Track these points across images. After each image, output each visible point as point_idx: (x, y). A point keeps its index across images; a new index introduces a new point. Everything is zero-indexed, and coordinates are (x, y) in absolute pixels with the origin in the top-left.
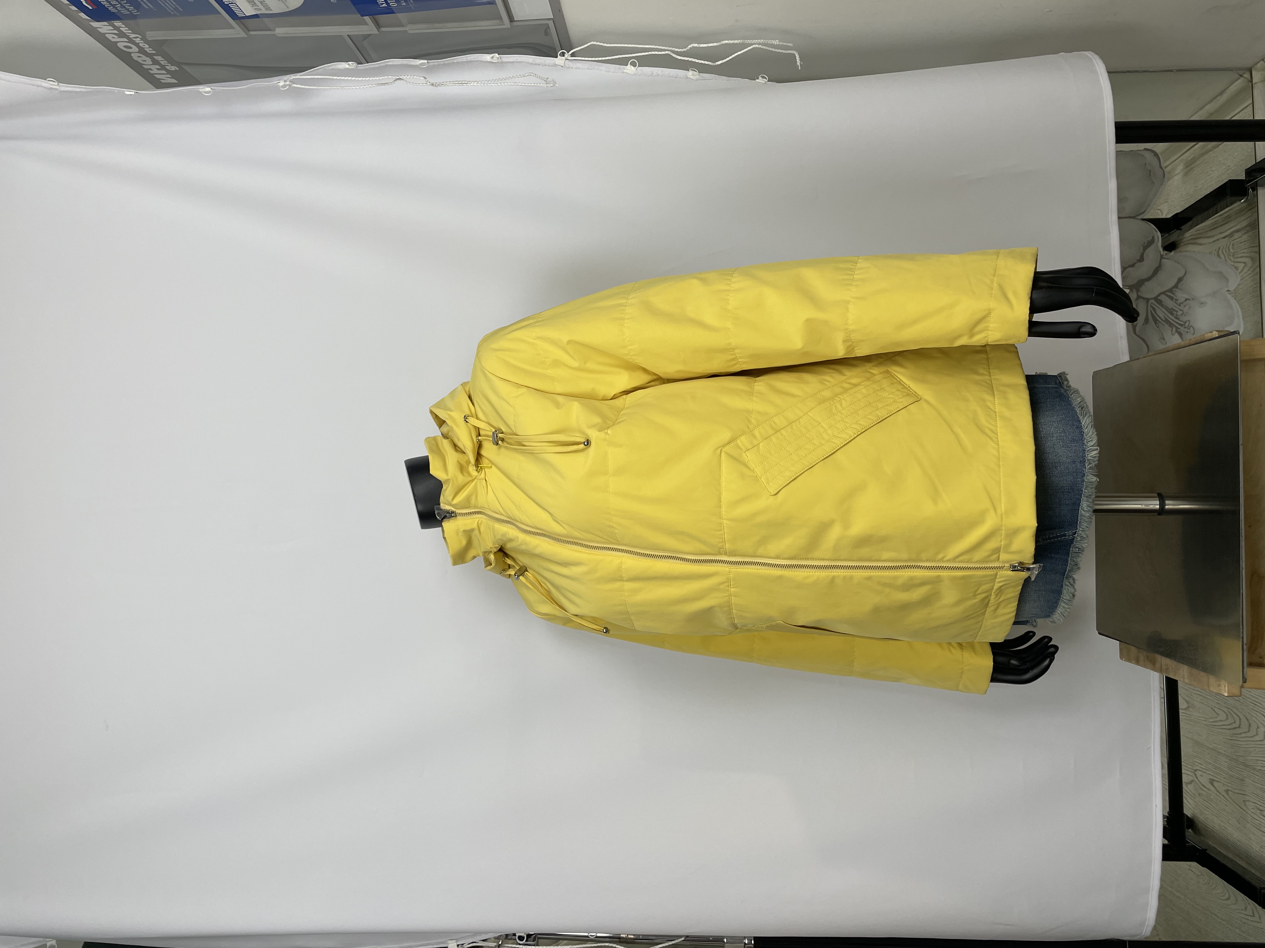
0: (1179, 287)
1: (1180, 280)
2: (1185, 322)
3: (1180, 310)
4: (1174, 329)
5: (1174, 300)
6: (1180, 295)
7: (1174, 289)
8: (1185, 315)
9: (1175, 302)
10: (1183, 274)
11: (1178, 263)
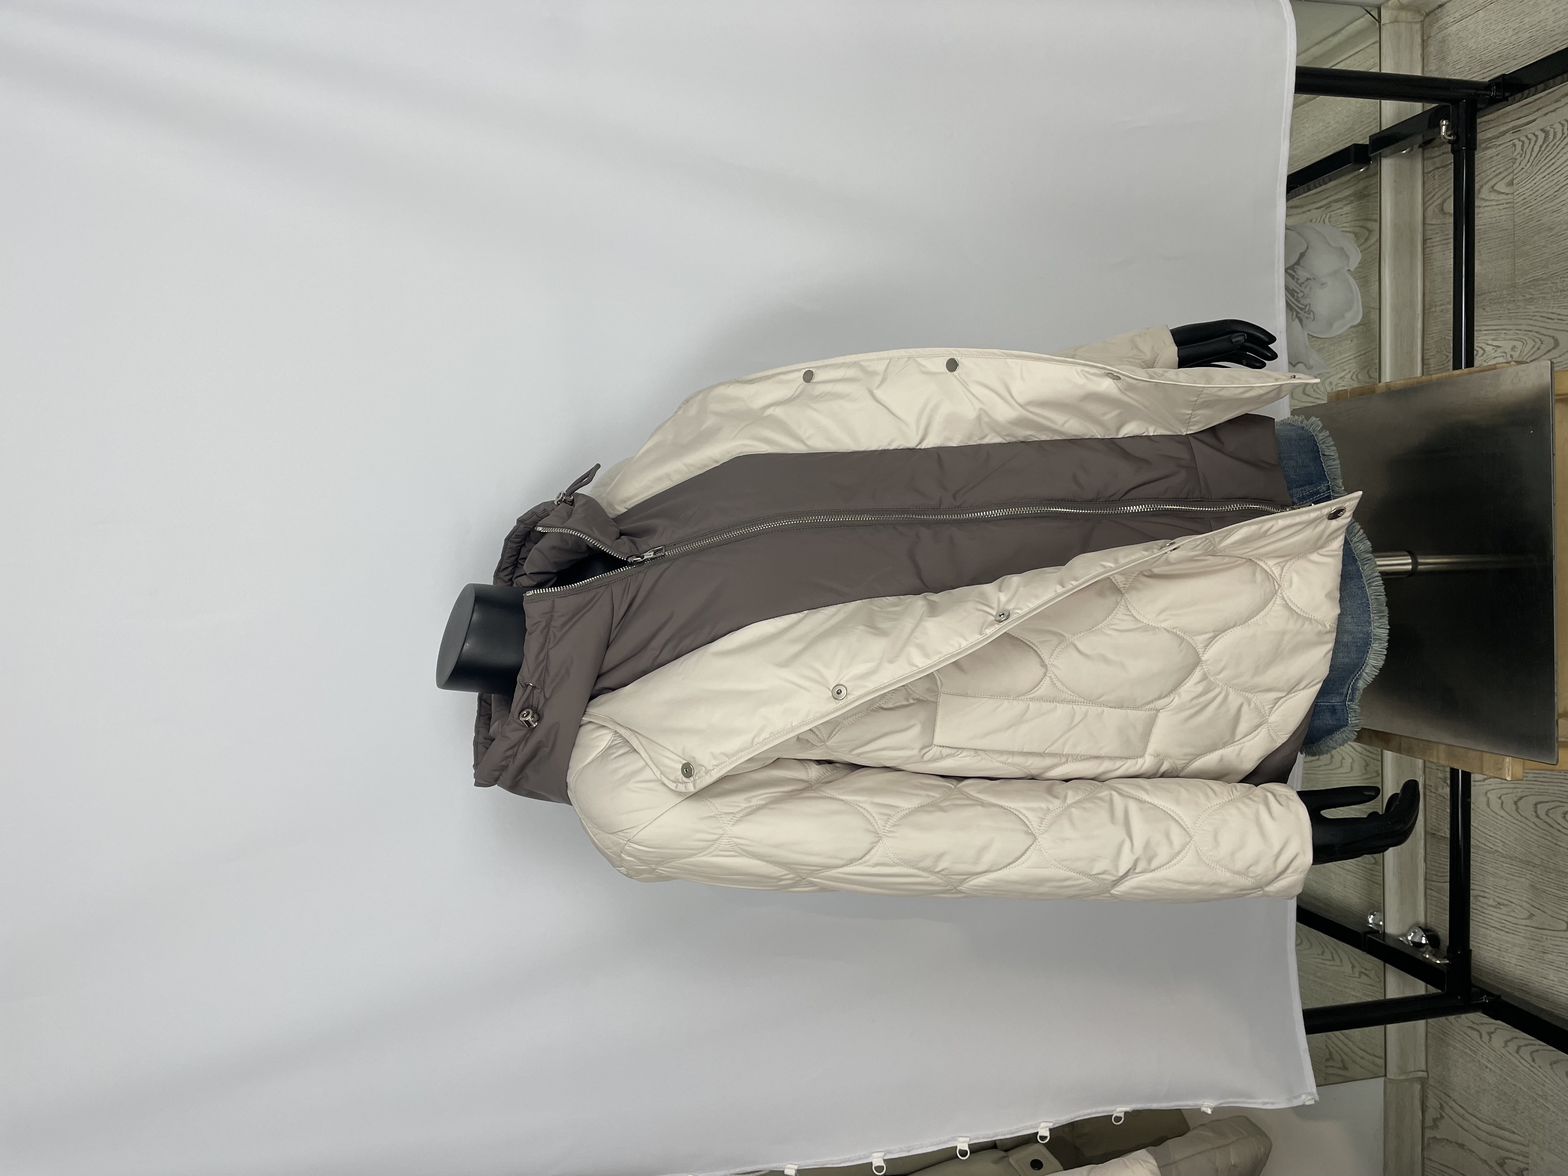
0: (1301, 264)
1: (1302, 255)
2: (1306, 306)
3: (1301, 291)
4: (1295, 313)
5: (1296, 280)
6: (1302, 274)
7: (1296, 266)
8: (1305, 298)
9: (1296, 282)
10: (1305, 249)
11: (1300, 235)
